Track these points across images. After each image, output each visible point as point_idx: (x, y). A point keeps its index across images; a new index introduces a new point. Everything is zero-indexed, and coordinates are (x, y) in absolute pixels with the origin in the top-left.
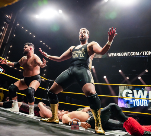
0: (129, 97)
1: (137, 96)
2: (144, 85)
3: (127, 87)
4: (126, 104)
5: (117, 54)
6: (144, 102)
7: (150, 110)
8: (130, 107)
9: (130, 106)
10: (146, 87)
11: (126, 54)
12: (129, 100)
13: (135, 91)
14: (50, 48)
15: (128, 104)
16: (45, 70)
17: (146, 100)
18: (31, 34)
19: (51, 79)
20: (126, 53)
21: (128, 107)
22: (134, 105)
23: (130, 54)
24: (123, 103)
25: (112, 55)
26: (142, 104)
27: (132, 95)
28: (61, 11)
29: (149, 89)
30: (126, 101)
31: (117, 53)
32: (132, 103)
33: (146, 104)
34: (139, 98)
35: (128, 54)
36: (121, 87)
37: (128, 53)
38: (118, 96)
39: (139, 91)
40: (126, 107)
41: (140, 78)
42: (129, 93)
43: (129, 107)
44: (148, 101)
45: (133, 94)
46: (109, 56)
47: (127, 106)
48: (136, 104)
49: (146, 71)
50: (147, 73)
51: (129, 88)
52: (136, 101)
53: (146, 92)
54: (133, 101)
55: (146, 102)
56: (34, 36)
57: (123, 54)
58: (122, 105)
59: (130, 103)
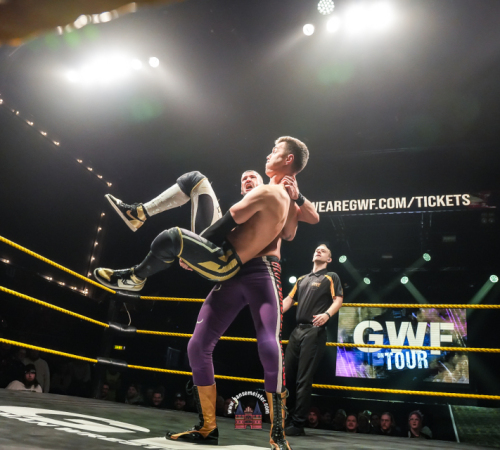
0: (373, 342)
1: (396, 341)
2: (416, 305)
3: (366, 309)
4: (361, 367)
5: (336, 206)
6: (416, 355)
7: (438, 380)
8: (374, 377)
9: (374, 372)
10: (423, 310)
11: (364, 205)
12: (371, 354)
13: (391, 325)
14: (110, 184)
15: (368, 366)
16: (93, 259)
17: (422, 350)
18: (45, 134)
20: (363, 201)
21: (369, 377)
22: (390, 367)
23: (377, 205)
24: (353, 363)
25: (321, 207)
26: (411, 364)
27: (381, 336)
28: (155, 62)
29: (433, 317)
30: (361, 356)
31: (336, 202)
32: (380, 362)
33: (423, 362)
34: (401, 345)
35: (371, 204)
36: (344, 311)
37: (371, 200)
38: (336, 341)
39: (403, 323)
40: (362, 376)
41: (405, 280)
42: (369, 331)
44: (428, 351)
45: (384, 332)
47: (364, 373)
48: (393, 364)
49: (427, 257)
50: (427, 264)
51: (369, 312)
52: (394, 354)
53: (422, 326)
54: (387, 354)
55: (422, 355)
56: (57, 143)
57: (355, 206)
58: (349, 370)
59: (376, 363)
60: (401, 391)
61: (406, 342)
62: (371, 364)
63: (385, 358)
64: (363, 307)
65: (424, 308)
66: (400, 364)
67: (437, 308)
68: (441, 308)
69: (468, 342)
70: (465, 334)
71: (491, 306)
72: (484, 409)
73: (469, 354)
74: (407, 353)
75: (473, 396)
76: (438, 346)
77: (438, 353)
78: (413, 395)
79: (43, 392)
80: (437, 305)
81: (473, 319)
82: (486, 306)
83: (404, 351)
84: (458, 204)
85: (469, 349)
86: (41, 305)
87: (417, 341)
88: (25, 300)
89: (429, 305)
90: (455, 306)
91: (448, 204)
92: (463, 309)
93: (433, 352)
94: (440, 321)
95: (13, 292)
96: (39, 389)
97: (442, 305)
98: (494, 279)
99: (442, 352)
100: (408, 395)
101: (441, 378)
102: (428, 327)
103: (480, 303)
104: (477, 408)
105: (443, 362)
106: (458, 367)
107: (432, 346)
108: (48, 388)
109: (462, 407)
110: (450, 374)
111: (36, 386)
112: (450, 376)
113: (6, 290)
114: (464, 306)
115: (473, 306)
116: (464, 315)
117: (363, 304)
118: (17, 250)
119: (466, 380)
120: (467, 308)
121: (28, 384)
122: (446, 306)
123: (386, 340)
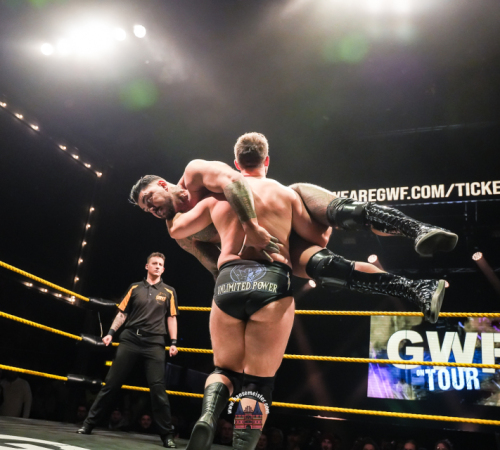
0: (410, 357)
1: (439, 355)
3: (403, 318)
4: (398, 385)
5: (361, 196)
6: (465, 373)
7: (491, 404)
8: (413, 398)
9: (414, 393)
10: (472, 319)
11: (394, 194)
12: (409, 371)
13: (432, 336)
14: (99, 174)
15: (406, 386)
16: (81, 261)
17: (473, 367)
18: (20, 117)
19: (106, 298)
20: (393, 189)
21: (408, 398)
22: (432, 387)
23: (409, 194)
24: (388, 381)
26: (458, 384)
27: (421, 349)
28: (140, 31)
29: (484, 327)
30: (398, 374)
32: (421, 381)
33: (473, 381)
34: (448, 363)
35: (403, 193)
36: (376, 319)
37: (402, 189)
38: (367, 356)
39: (447, 334)
40: (399, 397)
42: (407, 343)
43: (410, 395)
44: (480, 369)
45: (425, 345)
47: (401, 393)
48: (436, 384)
50: (474, 263)
51: (407, 322)
52: (437, 371)
53: (471, 338)
54: (428, 371)
55: (472, 374)
56: (36, 128)
57: (384, 195)
58: (383, 390)
59: (415, 381)
61: (452, 358)
62: (410, 383)
63: (426, 376)
64: (399, 316)
65: (473, 316)
66: (444, 384)
67: (489, 317)
68: (495, 317)
74: (453, 370)
76: (492, 362)
77: (493, 371)
80: (491, 314)
83: (449, 368)
87: (465, 356)
91: (495, 192)
93: (484, 370)
94: (494, 332)
99: (497, 369)
102: (479, 340)
105: (496, 381)
117: (399, 313)
123: (427, 355)
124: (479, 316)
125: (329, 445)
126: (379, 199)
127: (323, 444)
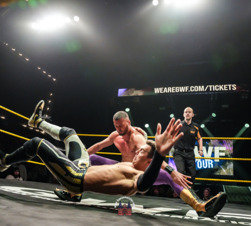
2: (208, 138)
5: (169, 90)
6: (208, 162)
7: (218, 174)
10: (211, 141)
11: (183, 89)
14: (54, 80)
16: (47, 116)
17: (211, 159)
18: (21, 55)
20: (182, 87)
23: (189, 89)
25: (161, 90)
26: (205, 166)
31: (169, 88)
33: (211, 165)
35: (186, 89)
37: (186, 87)
41: (203, 126)
44: (213, 160)
46: (156, 92)
49: (214, 115)
50: (214, 118)
52: (197, 161)
53: (210, 149)
55: (210, 162)
56: (28, 60)
57: (178, 90)
60: (200, 179)
61: (203, 156)
65: (212, 139)
66: (200, 166)
67: (218, 139)
68: (221, 139)
69: (233, 155)
70: (232, 152)
71: (245, 138)
72: (240, 187)
73: (234, 161)
74: (203, 161)
75: (235, 181)
77: (218, 161)
78: (206, 181)
79: (23, 180)
80: (219, 138)
81: (236, 144)
82: (243, 138)
83: (202, 159)
84: (230, 89)
85: (234, 159)
86: (21, 139)
87: (208, 155)
88: (13, 136)
89: (215, 138)
90: (228, 138)
91: (225, 89)
92: (231, 140)
93: (216, 160)
95: (7, 132)
96: (21, 179)
97: (221, 138)
98: (247, 126)
99: (220, 160)
100: (204, 180)
101: (220, 173)
102: (214, 149)
103: (240, 137)
104: (236, 187)
105: (220, 165)
106: (228, 168)
107: (215, 157)
108: (26, 179)
109: (230, 186)
110: (224, 171)
111: (19, 178)
112: (224, 172)
113: (4, 131)
114: (232, 138)
115: (236, 138)
116: (232, 143)
118: (8, 112)
119: (232, 174)
120: (233, 140)
121: (16, 177)
122: (223, 138)
124: (214, 139)
125: (157, 192)
126: (176, 91)
127: (155, 191)
